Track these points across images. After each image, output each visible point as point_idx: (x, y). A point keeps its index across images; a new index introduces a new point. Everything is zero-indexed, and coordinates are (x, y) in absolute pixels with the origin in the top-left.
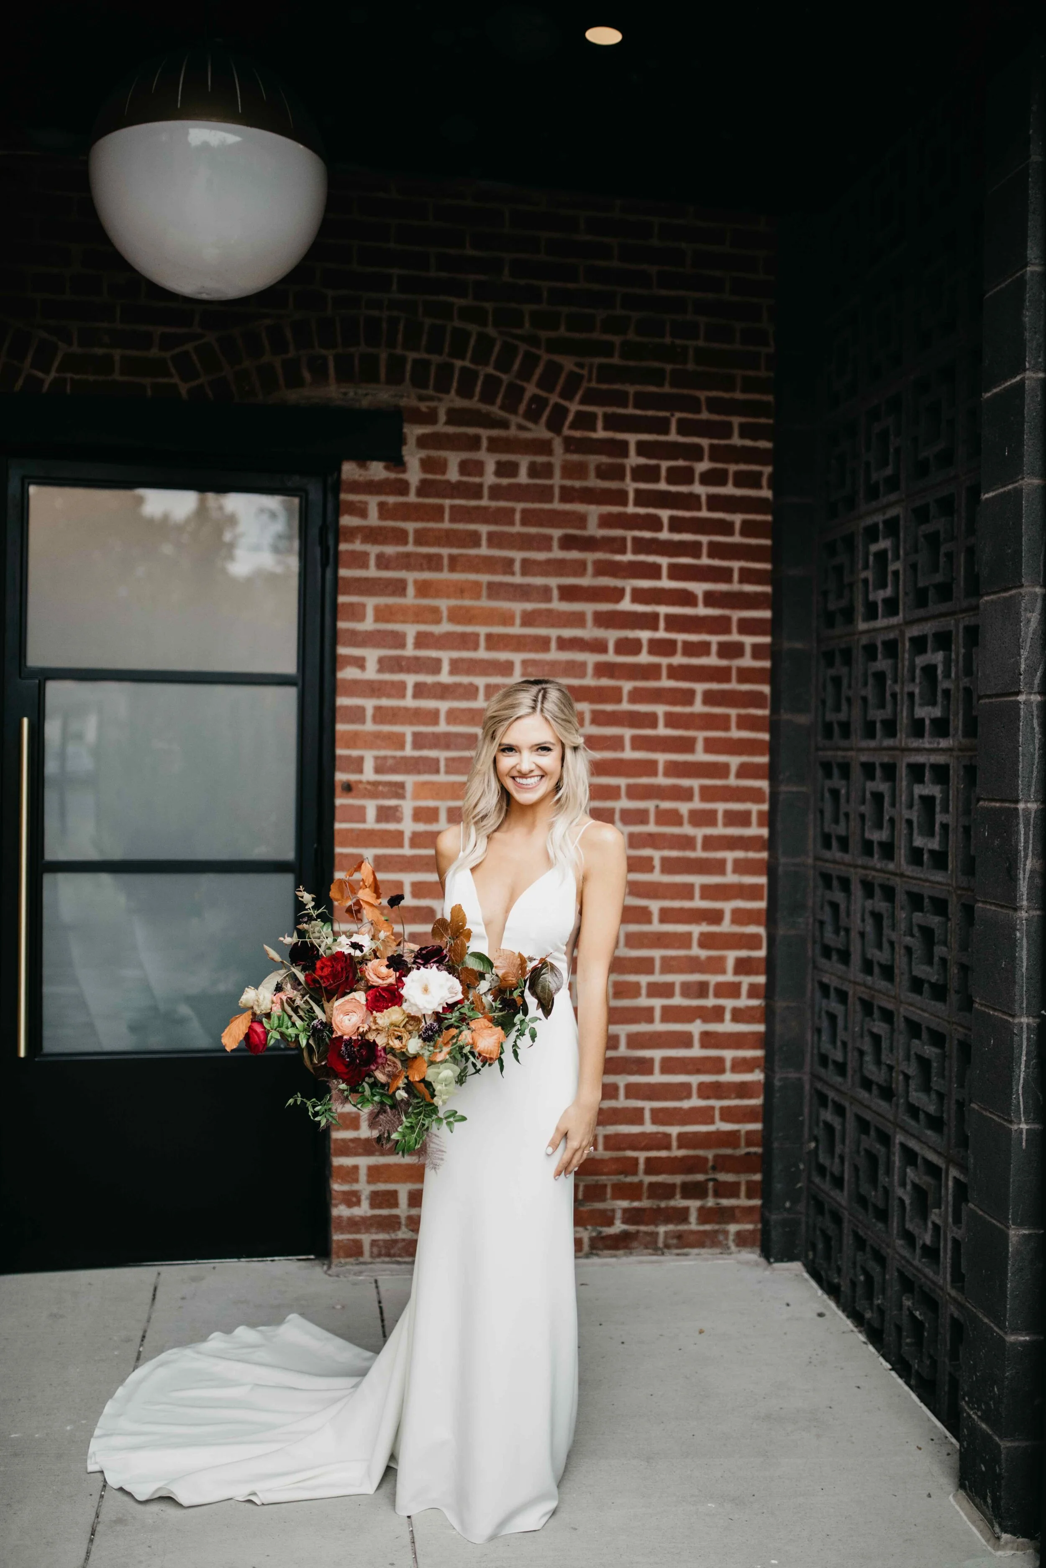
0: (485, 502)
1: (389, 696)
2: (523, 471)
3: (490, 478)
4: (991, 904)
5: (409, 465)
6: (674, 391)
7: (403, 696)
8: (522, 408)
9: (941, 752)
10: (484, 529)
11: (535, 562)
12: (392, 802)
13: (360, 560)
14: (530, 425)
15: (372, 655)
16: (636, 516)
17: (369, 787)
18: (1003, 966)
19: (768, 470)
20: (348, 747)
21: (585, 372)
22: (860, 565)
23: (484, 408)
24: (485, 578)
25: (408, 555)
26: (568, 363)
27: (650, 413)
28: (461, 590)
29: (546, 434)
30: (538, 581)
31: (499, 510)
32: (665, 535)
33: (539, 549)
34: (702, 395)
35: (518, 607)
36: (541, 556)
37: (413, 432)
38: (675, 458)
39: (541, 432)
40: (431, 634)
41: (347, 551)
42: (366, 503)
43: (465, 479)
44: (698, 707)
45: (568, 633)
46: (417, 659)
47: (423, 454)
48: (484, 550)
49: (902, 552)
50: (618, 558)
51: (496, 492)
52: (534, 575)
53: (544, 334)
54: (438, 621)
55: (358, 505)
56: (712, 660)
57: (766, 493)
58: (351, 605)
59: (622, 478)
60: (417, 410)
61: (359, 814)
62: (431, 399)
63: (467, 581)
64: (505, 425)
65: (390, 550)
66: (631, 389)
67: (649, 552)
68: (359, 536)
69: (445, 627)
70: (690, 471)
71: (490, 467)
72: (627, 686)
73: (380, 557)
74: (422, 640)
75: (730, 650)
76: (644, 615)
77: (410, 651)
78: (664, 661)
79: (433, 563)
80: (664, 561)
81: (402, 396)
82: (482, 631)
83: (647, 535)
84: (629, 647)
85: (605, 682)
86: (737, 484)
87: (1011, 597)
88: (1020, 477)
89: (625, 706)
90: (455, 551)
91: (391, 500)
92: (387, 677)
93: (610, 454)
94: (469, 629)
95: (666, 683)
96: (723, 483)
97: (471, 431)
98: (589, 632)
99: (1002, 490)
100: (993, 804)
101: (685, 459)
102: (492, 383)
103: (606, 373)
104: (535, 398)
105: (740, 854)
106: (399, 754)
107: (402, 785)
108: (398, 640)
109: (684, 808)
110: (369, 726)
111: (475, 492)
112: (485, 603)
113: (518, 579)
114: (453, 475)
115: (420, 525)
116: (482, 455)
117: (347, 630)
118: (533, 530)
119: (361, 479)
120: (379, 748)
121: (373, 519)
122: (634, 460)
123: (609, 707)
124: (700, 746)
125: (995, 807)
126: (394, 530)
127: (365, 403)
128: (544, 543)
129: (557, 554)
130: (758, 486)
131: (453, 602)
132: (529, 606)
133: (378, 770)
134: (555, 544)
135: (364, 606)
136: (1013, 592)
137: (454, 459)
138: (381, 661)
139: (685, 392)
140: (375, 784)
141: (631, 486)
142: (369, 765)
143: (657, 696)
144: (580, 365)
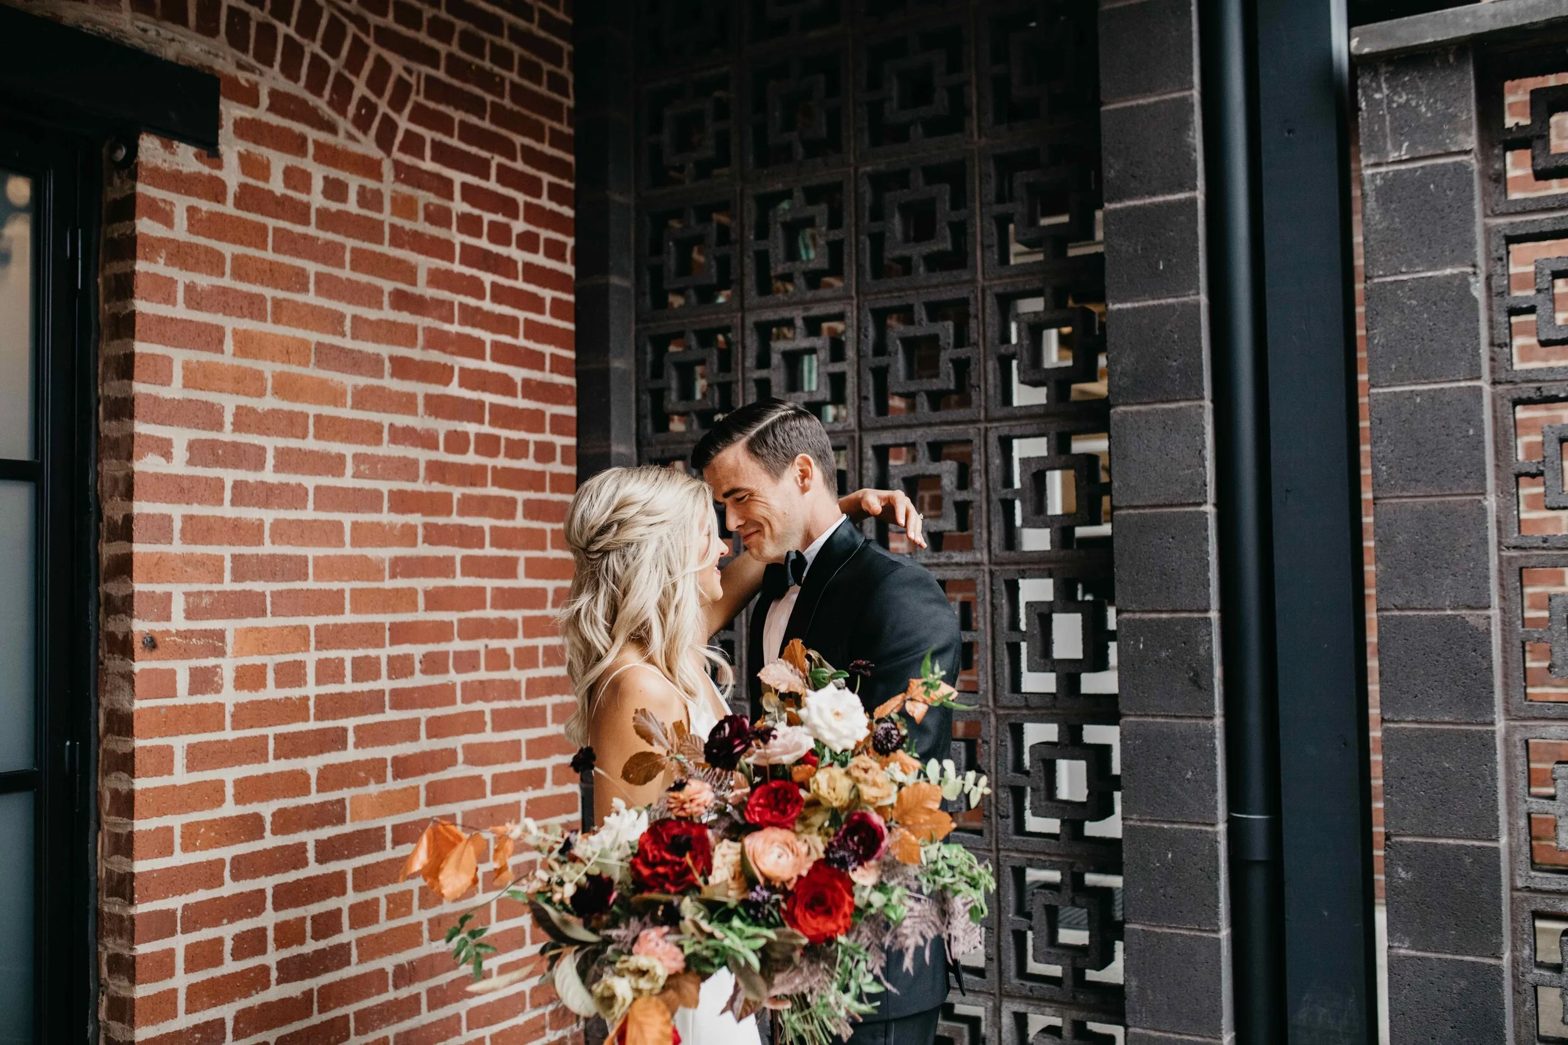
0: (312, 230)
1: (201, 502)
2: (353, 196)
3: (317, 199)
4: (1153, 716)
5: (225, 159)
6: (494, 128)
7: (220, 502)
8: (351, 110)
9: (954, 567)
10: (312, 268)
11: (366, 321)
12: (210, 662)
13: (164, 290)
14: (359, 135)
15: (180, 437)
16: (462, 276)
17: (179, 640)
18: (1188, 776)
19: (570, 242)
20: (151, 581)
21: (413, 80)
22: (750, 362)
23: (312, 99)
24: (314, 337)
25: (224, 291)
26: (397, 64)
27: (474, 150)
28: (289, 351)
29: (376, 153)
30: (370, 347)
31: (328, 243)
32: (487, 305)
33: (369, 305)
34: (519, 140)
35: (350, 381)
36: (372, 314)
37: (231, 111)
38: (495, 212)
39: (367, 146)
40: (253, 410)
41: (147, 273)
42: (172, 204)
43: (291, 193)
44: (520, 521)
45: (402, 420)
46: (235, 445)
47: (242, 146)
48: (311, 298)
49: (851, 353)
50: (447, 327)
51: (327, 220)
52: (365, 339)
53: (373, 19)
54: (261, 394)
55: (162, 205)
56: (529, 464)
57: (569, 269)
58: (154, 356)
59: (448, 226)
60: (235, 81)
61: (165, 684)
62: (251, 69)
63: (294, 338)
64: (332, 128)
65: (204, 281)
66: (458, 115)
67: (474, 325)
68: (163, 254)
69: (269, 403)
70: (507, 229)
71: (318, 184)
72: (457, 492)
73: (190, 288)
74: (245, 419)
75: (545, 452)
76: (471, 402)
77: (227, 435)
78: (489, 462)
79: (253, 307)
80: (487, 337)
81: (217, 56)
82: (312, 410)
83: (472, 302)
84: (457, 443)
85: (437, 487)
86: (549, 254)
87: (1180, 409)
88: (1192, 292)
89: (455, 519)
90: (281, 294)
91: (206, 206)
92: (199, 471)
93: (438, 193)
94: (297, 407)
95: (492, 491)
96: (534, 250)
97: (298, 127)
98: (420, 422)
99: (1151, 303)
100: (1154, 616)
101: (504, 215)
102: (319, 68)
103: (434, 88)
104: (364, 101)
105: (557, 699)
106: (216, 587)
107: (220, 635)
108: (211, 417)
109: (510, 645)
110: (177, 547)
111: (300, 213)
112: (312, 371)
113: (348, 343)
114: (277, 185)
115: (240, 250)
116: (308, 163)
117: (148, 396)
118: (363, 278)
119: (166, 166)
120: (189, 581)
121: (180, 232)
122: (459, 206)
123: (441, 520)
124: (521, 568)
125: (1160, 619)
126: (208, 251)
127: (170, 53)
128: (372, 297)
129: (388, 314)
130: (561, 258)
131: (279, 367)
132: (362, 381)
133: (190, 615)
134: (386, 300)
135: (170, 361)
136: (1182, 404)
137: (279, 161)
138: (192, 446)
139: (503, 132)
140: (187, 634)
141: (458, 239)
142: (178, 606)
143: (482, 506)
144: (409, 71)
